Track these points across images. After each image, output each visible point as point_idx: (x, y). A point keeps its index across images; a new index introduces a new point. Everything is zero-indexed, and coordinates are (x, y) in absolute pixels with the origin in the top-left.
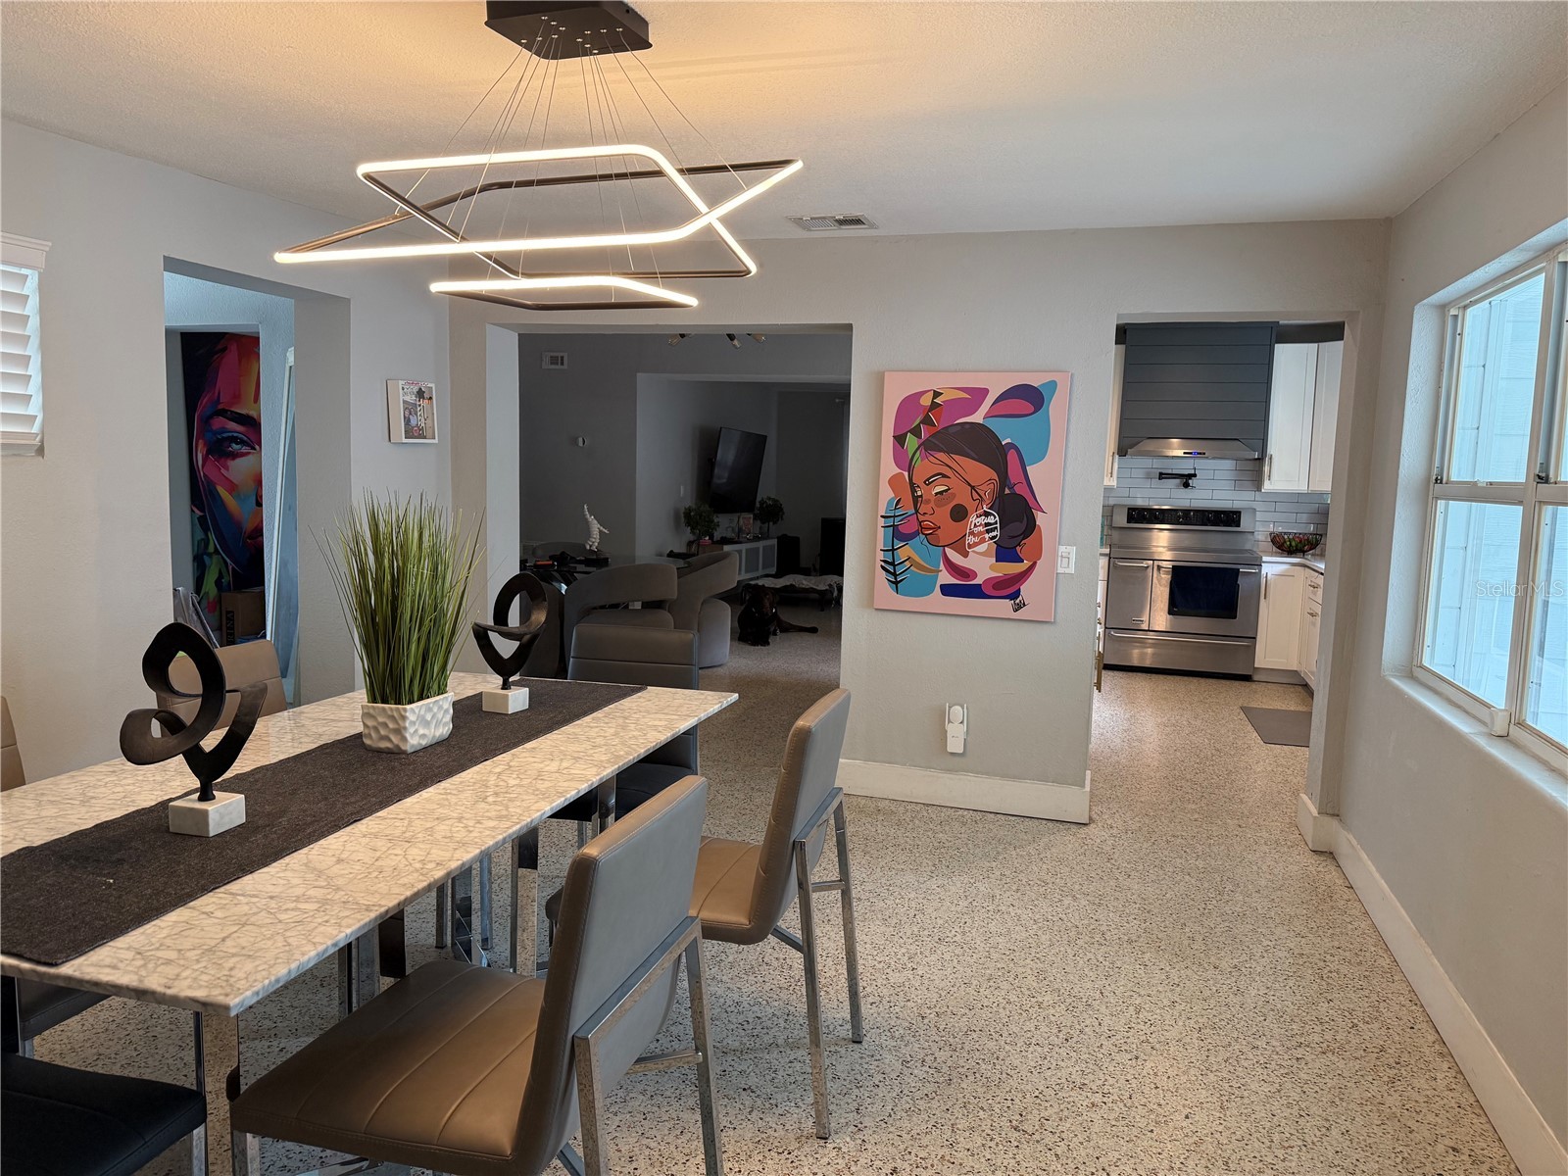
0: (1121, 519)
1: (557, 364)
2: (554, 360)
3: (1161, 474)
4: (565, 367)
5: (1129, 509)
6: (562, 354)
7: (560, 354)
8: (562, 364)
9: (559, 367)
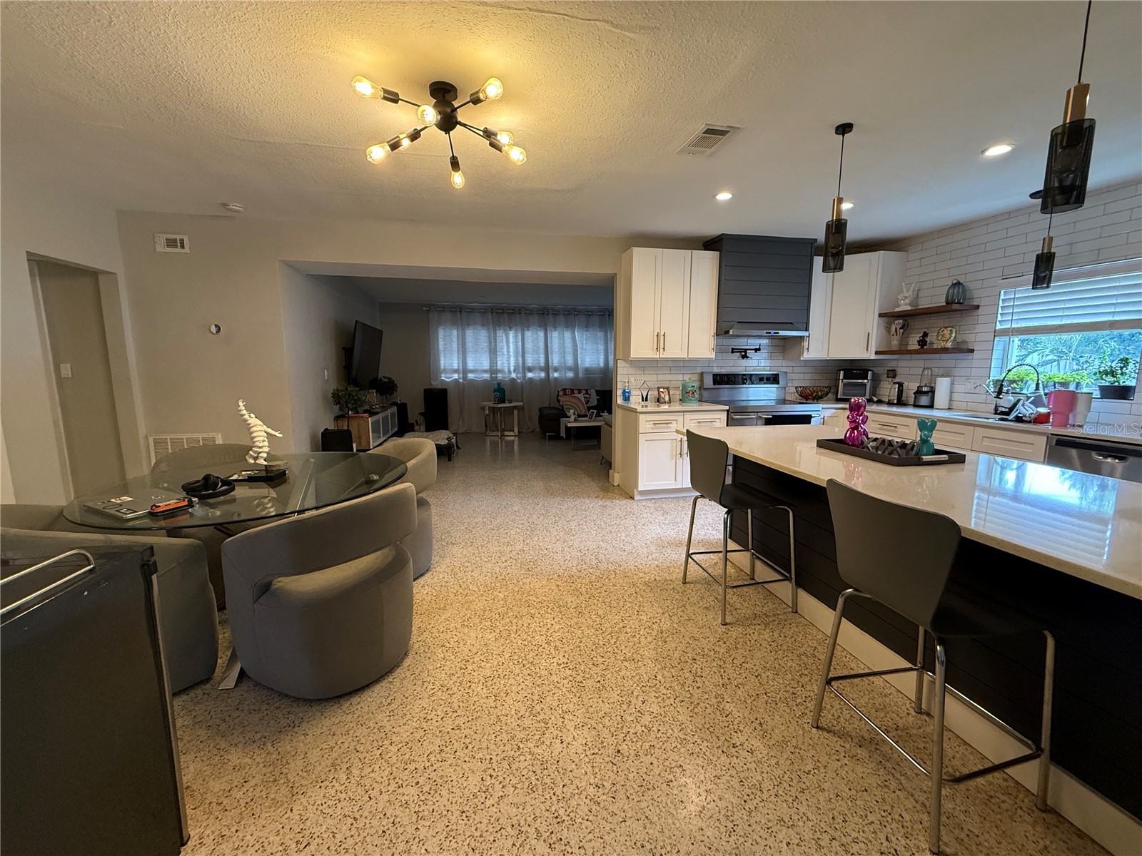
0: (709, 381)
1: (176, 247)
2: (171, 243)
3: (733, 349)
4: (187, 250)
5: (713, 375)
6: (181, 237)
7: (178, 237)
8: (183, 247)
9: (179, 250)
